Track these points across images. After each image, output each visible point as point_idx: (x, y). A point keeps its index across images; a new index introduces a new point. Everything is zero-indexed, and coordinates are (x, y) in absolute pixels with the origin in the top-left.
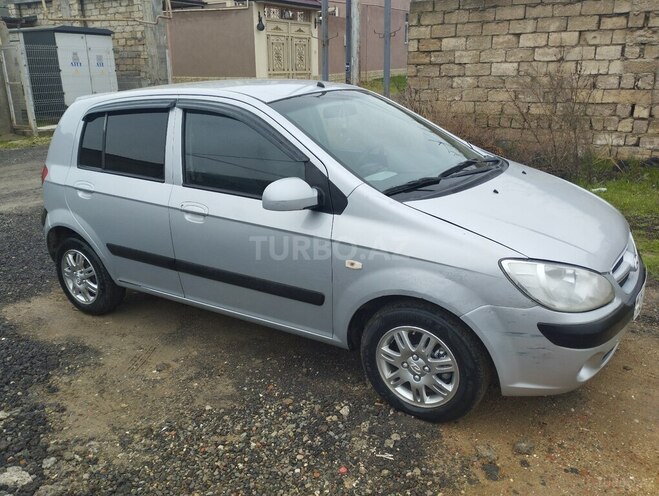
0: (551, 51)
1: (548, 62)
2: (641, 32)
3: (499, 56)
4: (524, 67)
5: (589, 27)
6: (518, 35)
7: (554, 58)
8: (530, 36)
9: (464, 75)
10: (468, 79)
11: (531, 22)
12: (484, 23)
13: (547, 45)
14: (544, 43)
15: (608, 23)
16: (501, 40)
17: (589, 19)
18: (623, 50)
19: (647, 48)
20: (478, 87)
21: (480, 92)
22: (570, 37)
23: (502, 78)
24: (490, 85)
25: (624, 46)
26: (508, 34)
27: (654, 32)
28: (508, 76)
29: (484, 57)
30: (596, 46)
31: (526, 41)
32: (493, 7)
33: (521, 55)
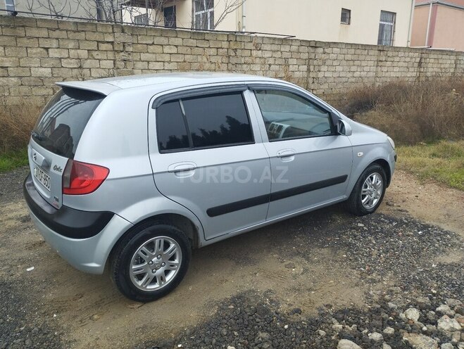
0: (73, 61)
1: (71, 68)
2: (122, 54)
3: (35, 62)
4: (56, 71)
5: (93, 48)
6: (47, 49)
7: (76, 66)
8: (56, 50)
9: (8, 76)
10: (13, 79)
11: (55, 41)
12: (17, 37)
13: (69, 57)
14: (67, 56)
15: (103, 47)
16: (34, 51)
17: (92, 43)
18: (114, 64)
19: (128, 63)
20: (22, 85)
21: (25, 89)
22: (84, 54)
23: (41, 78)
24: (32, 83)
25: (114, 61)
26: (39, 47)
27: (129, 54)
28: (46, 77)
29: (23, 62)
30: (100, 60)
31: (54, 53)
32: (23, 26)
33: (52, 62)
